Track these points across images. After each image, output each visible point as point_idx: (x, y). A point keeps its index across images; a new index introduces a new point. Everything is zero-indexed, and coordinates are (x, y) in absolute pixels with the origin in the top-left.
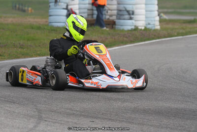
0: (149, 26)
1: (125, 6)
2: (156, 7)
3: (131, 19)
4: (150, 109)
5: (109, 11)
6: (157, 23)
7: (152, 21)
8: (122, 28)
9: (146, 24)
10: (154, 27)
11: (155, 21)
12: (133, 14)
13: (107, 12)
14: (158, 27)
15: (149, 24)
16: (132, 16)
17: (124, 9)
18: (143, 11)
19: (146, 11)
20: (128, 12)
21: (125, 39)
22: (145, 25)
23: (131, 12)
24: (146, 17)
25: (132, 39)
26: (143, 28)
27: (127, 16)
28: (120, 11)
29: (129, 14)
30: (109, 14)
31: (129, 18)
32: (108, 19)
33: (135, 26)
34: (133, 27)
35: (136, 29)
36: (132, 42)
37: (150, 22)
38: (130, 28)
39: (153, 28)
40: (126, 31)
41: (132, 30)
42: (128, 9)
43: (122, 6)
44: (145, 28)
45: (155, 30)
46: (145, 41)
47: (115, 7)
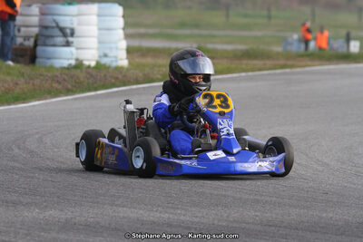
0: (104, 61)
1: (55, 17)
2: (121, 22)
3: (68, 44)
4: (98, 223)
5: (23, 29)
6: (123, 54)
7: (111, 49)
8: (49, 63)
9: (100, 57)
10: (116, 61)
11: (117, 48)
12: (72, 34)
13: (19, 30)
14: (124, 63)
15: (106, 56)
16: (70, 39)
17: (54, 25)
18: (94, 30)
19: (100, 29)
20: (62, 30)
21: (55, 85)
22: (96, 58)
23: (68, 31)
24: (100, 42)
25: (69, 86)
26: (93, 64)
27: (60, 40)
28: (46, 28)
29: (65, 35)
30: (22, 33)
31: (64, 43)
32: (21, 44)
33: (77, 60)
34: (73, 62)
35: (79, 65)
36: (69, 92)
37: (107, 51)
38: (65, 63)
39: (114, 64)
40: (57, 69)
41: (69, 68)
42: (62, 25)
43: (50, 17)
44: (98, 63)
45: (119, 69)
46: (96, 89)
47: (35, 20)
